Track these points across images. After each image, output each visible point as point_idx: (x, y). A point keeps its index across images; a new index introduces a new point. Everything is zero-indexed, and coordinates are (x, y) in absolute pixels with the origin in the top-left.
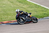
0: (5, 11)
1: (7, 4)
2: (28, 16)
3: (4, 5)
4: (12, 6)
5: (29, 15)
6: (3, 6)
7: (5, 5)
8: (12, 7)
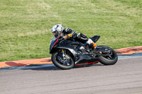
0: (75, 24)
1: (79, 5)
2: (88, 45)
3: (73, 9)
4: (95, 11)
5: (90, 42)
6: (68, 12)
7: (74, 7)
8: (94, 14)
